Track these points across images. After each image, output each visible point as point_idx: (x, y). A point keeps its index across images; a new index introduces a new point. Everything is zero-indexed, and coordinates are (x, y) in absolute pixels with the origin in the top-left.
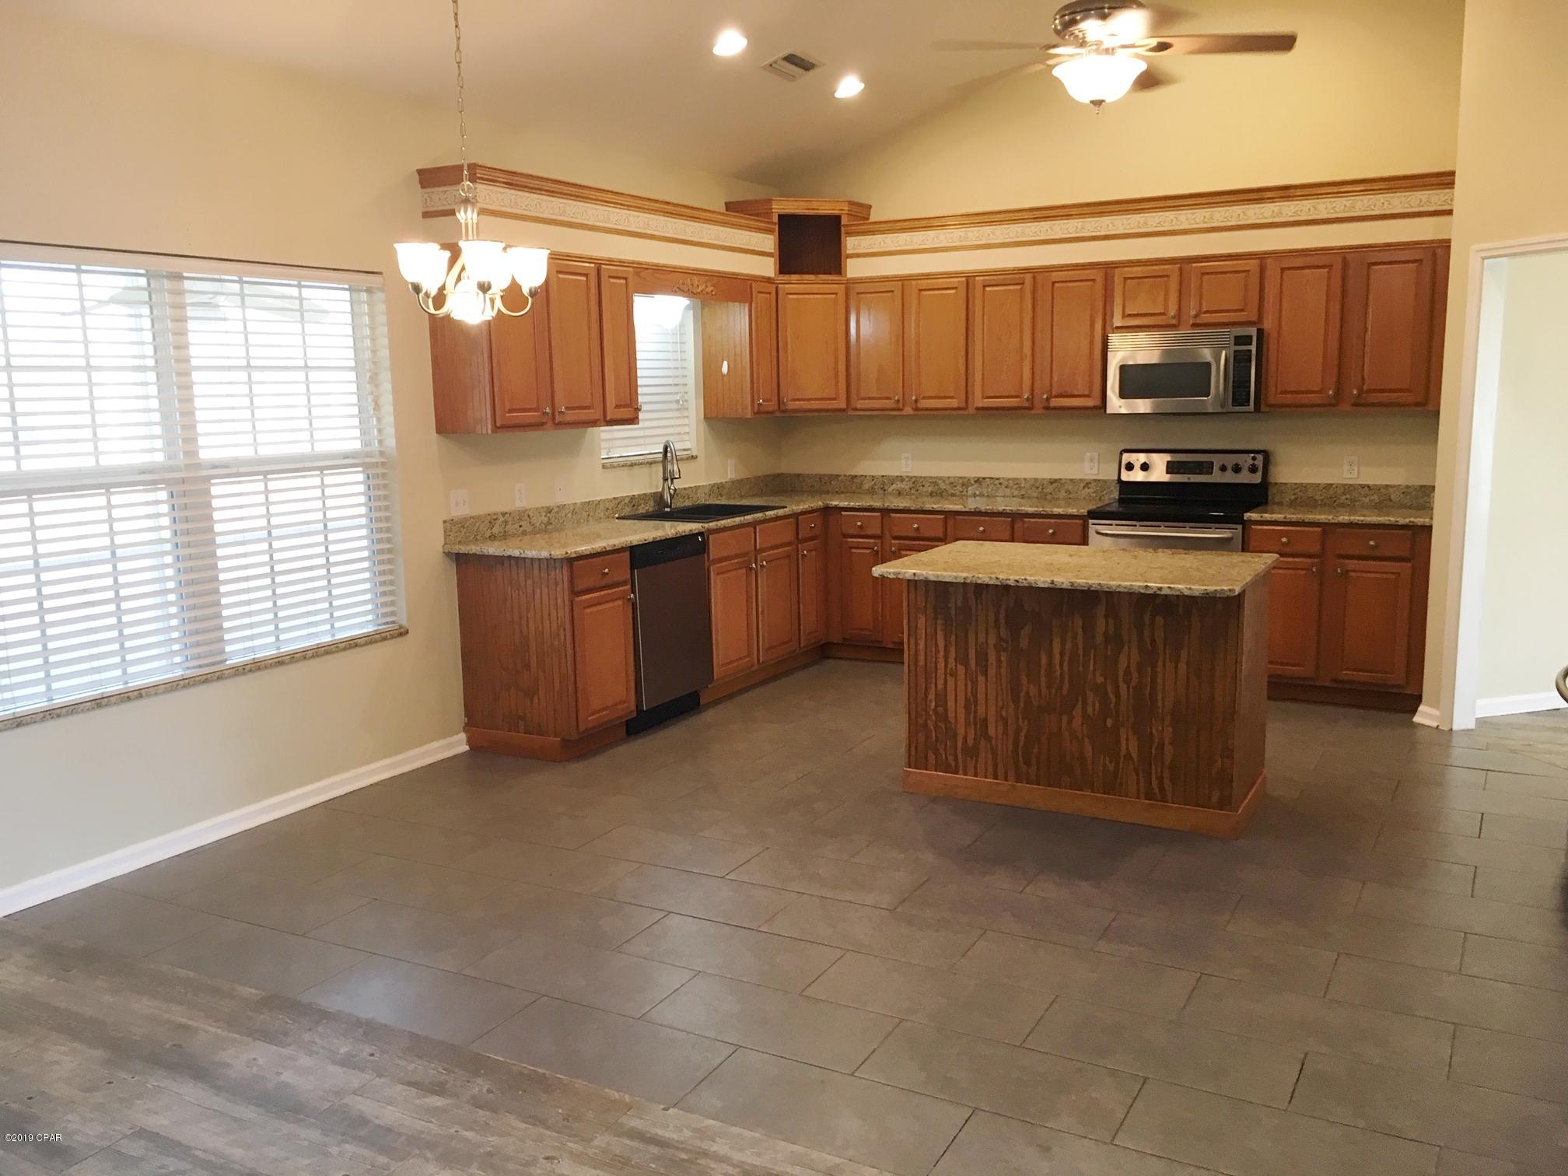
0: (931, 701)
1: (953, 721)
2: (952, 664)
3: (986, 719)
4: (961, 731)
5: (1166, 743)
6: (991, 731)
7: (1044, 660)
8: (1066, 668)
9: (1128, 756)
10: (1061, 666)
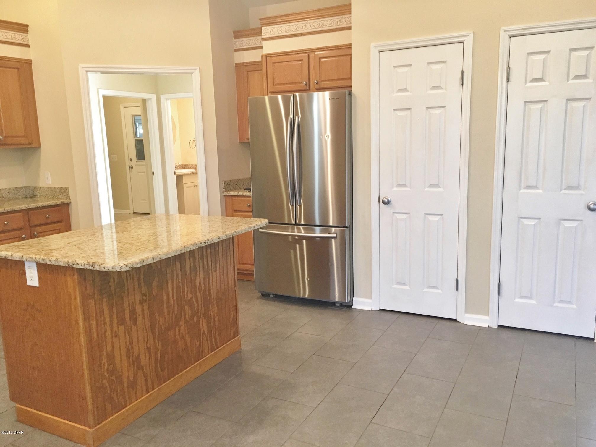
0: (104, 364)
1: (120, 370)
2: (115, 329)
3: (139, 356)
4: (126, 374)
5: (216, 316)
6: (143, 363)
7: (165, 298)
8: (175, 298)
9: (204, 333)
10: (173, 296)
